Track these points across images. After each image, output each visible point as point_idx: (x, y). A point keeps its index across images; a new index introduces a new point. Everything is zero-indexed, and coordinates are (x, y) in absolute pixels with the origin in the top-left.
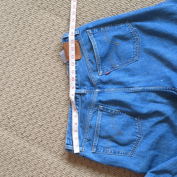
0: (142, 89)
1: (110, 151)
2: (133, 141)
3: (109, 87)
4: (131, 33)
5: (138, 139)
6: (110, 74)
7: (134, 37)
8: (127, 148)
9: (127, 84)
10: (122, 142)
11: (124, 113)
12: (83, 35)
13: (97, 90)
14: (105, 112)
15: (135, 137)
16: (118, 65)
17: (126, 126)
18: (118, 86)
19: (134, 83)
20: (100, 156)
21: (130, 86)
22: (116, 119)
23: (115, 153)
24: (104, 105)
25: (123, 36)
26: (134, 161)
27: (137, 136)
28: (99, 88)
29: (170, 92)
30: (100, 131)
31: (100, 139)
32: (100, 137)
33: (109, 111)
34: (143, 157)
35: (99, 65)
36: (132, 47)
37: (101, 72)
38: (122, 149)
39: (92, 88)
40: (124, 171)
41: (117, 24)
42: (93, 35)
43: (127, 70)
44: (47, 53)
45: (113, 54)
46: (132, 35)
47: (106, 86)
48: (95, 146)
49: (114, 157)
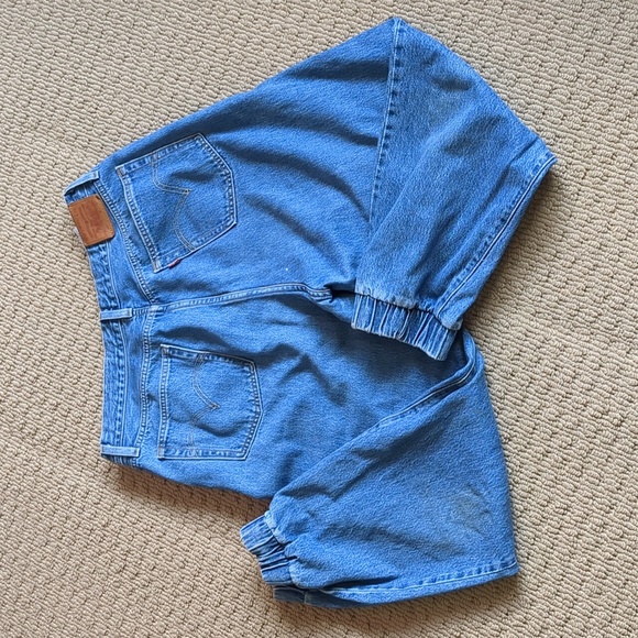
0: (248, 296)
1: (194, 453)
2: (243, 423)
3: (180, 297)
4: (212, 162)
5: (254, 417)
6: (178, 266)
7: (220, 171)
8: (233, 441)
9: (215, 285)
10: (219, 427)
11: (219, 357)
12: (108, 180)
13: (155, 308)
14: (178, 358)
15: (247, 413)
16: (195, 243)
17: (225, 388)
18: (198, 293)
19: (230, 283)
20: (175, 467)
21: (223, 289)
22: (202, 372)
23: (205, 454)
24: (171, 341)
25: (194, 172)
26: (247, 471)
27: (251, 411)
28: (160, 301)
29: (299, 295)
30: (170, 405)
31: (173, 423)
32: (172, 419)
33: (185, 355)
34: (266, 459)
35: (150, 247)
36: (219, 194)
37: (159, 263)
38: (222, 445)
39: (144, 303)
40: (238, 498)
41: (178, 144)
42: (131, 176)
43: (215, 253)
44: (50, 232)
45: (181, 218)
46: (216, 166)
47: (173, 295)
48: (161, 442)
49: (204, 465)
